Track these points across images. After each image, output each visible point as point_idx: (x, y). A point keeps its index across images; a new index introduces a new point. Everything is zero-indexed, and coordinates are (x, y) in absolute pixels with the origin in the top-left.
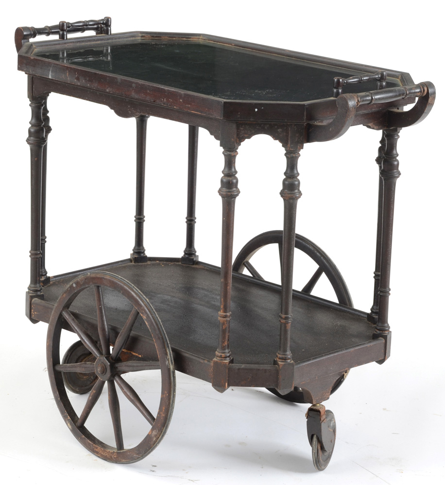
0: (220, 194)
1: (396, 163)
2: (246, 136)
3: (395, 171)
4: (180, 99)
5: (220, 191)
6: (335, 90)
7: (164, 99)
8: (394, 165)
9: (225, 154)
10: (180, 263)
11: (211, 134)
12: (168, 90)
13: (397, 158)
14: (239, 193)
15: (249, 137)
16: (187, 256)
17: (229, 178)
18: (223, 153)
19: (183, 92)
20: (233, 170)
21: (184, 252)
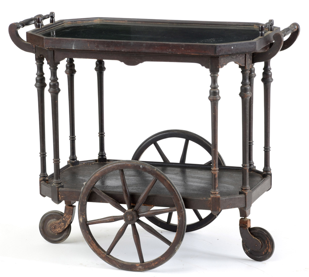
0: (210, 99)
1: (270, 74)
2: (224, 64)
3: (270, 78)
4: (182, 48)
5: (209, 98)
6: (260, 32)
7: (169, 50)
8: (269, 75)
9: (212, 76)
10: (97, 162)
11: (202, 65)
12: (172, 44)
13: (271, 71)
14: (220, 98)
15: (226, 64)
16: (100, 157)
17: (214, 90)
18: (210, 75)
19: (184, 44)
20: (216, 85)
21: (99, 154)
